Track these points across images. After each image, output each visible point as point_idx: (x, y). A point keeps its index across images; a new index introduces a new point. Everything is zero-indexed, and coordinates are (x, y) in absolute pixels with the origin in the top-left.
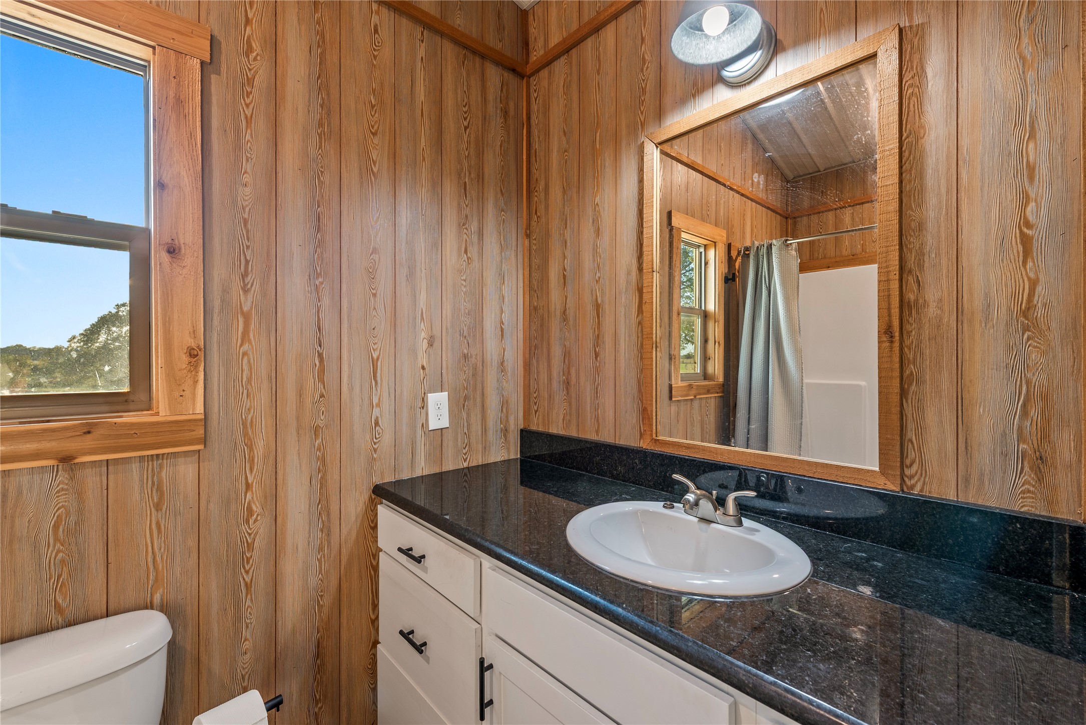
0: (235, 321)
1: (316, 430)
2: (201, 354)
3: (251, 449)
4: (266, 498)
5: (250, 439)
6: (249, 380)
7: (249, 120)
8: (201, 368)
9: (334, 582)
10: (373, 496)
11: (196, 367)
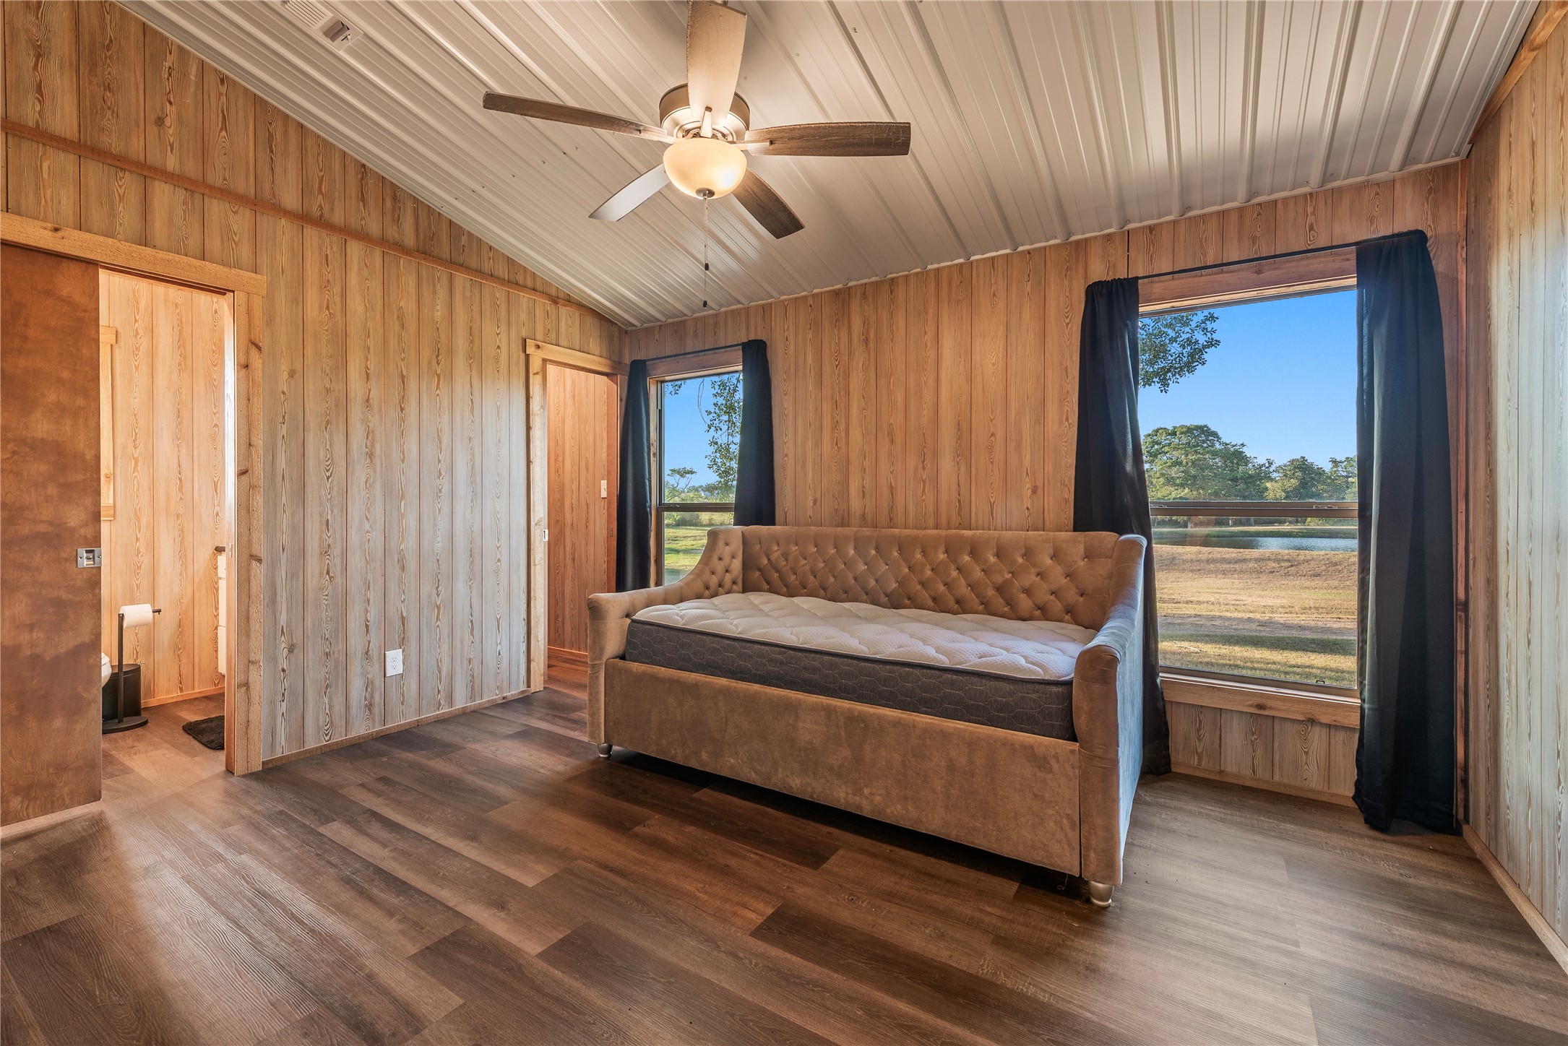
0: (130, 462)
1: (178, 516)
2: (112, 477)
3: (139, 522)
4: (148, 546)
5: (138, 517)
6: (138, 489)
7: (137, 368)
8: (112, 483)
9: (189, 593)
10: (215, 552)
11: (109, 483)
